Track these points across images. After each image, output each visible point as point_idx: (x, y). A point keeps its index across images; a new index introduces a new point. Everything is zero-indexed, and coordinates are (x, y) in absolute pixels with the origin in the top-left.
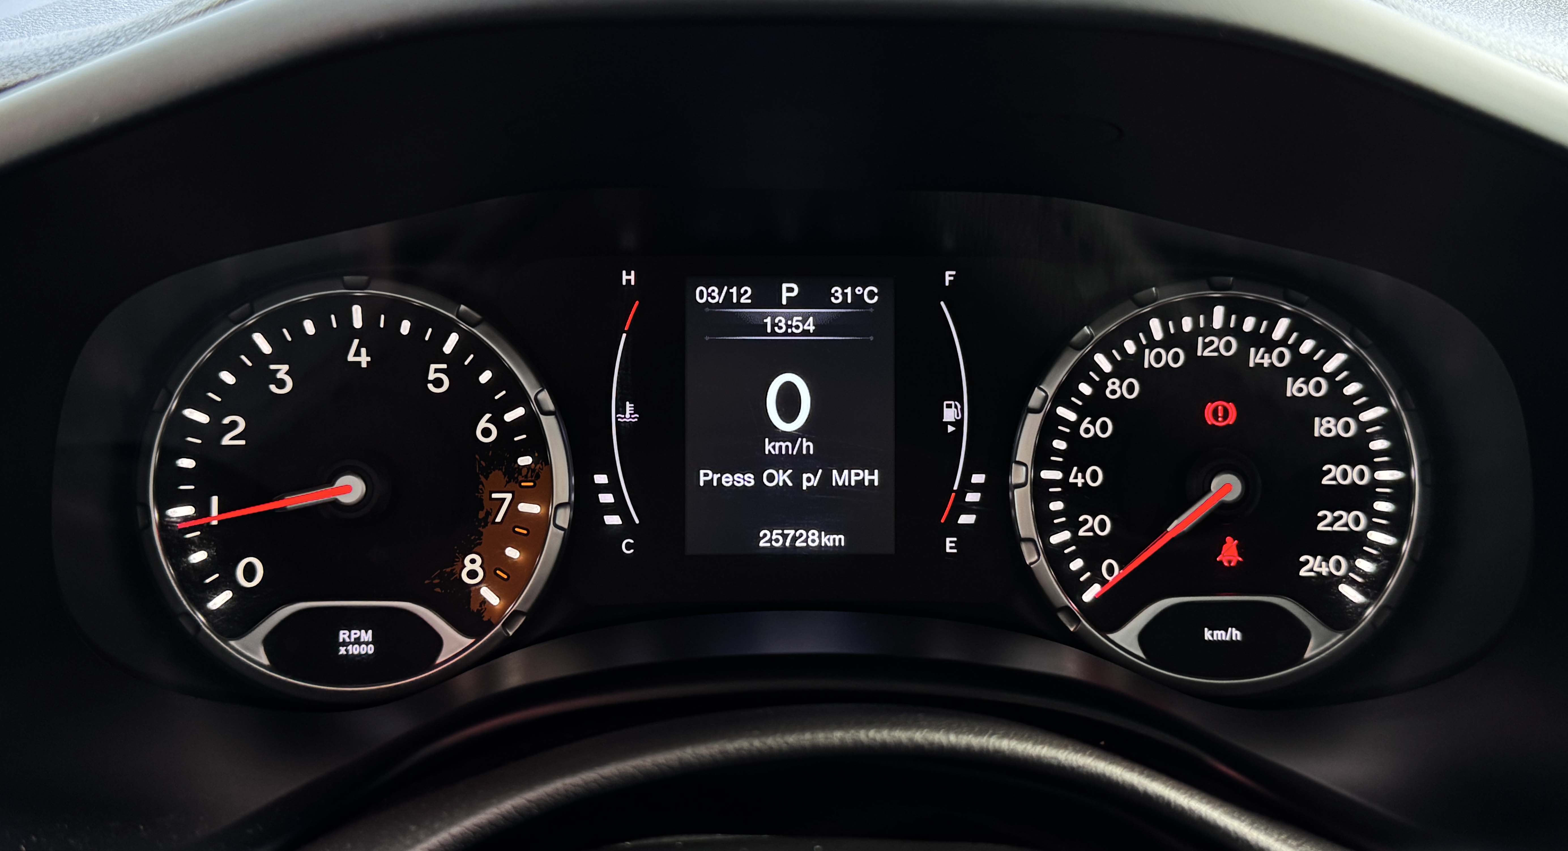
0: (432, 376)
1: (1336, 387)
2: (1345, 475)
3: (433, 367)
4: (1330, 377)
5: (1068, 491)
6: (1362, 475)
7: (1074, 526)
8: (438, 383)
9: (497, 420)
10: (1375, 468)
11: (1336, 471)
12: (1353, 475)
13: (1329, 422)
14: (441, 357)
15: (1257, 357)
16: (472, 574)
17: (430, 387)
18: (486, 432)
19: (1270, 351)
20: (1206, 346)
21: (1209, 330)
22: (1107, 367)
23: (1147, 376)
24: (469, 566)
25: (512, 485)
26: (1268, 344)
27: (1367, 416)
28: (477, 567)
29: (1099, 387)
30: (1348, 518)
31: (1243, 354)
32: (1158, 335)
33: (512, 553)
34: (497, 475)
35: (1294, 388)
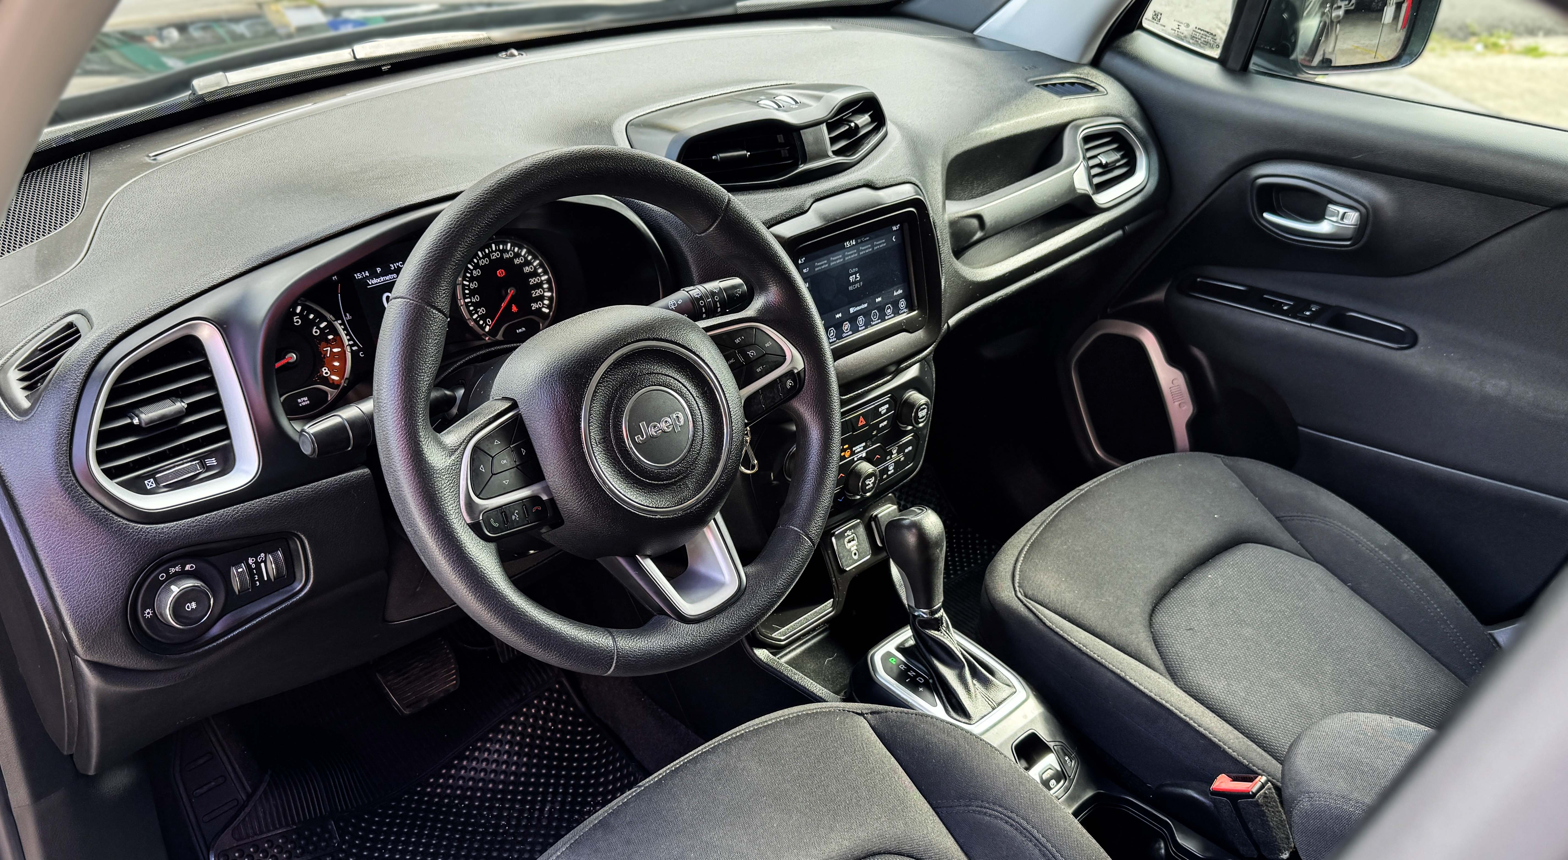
0: (295, 321)
1: (526, 259)
2: (534, 280)
3: (295, 318)
4: (524, 256)
5: (473, 304)
6: (538, 279)
7: (477, 312)
8: (297, 322)
9: (318, 328)
10: (540, 277)
11: (532, 280)
12: (536, 280)
13: (527, 268)
14: (297, 314)
15: (506, 256)
16: (326, 373)
17: (295, 324)
18: (316, 332)
19: (508, 253)
20: (493, 256)
21: (493, 251)
22: (472, 268)
23: (481, 268)
24: (325, 372)
25: (329, 345)
26: (508, 252)
27: (535, 264)
28: (327, 371)
29: (472, 274)
30: (538, 291)
31: (502, 256)
32: (481, 256)
33: (336, 364)
34: (323, 343)
35: (517, 261)
